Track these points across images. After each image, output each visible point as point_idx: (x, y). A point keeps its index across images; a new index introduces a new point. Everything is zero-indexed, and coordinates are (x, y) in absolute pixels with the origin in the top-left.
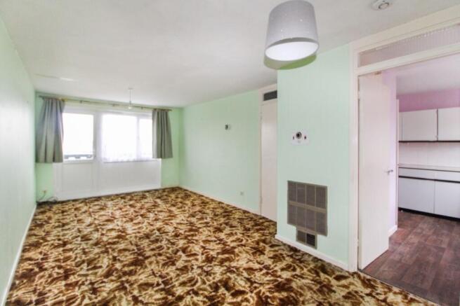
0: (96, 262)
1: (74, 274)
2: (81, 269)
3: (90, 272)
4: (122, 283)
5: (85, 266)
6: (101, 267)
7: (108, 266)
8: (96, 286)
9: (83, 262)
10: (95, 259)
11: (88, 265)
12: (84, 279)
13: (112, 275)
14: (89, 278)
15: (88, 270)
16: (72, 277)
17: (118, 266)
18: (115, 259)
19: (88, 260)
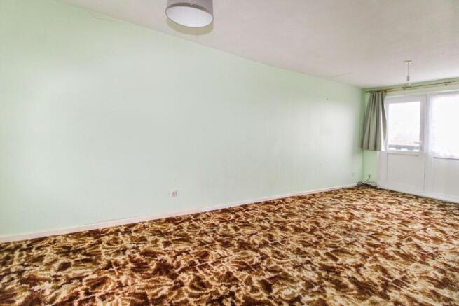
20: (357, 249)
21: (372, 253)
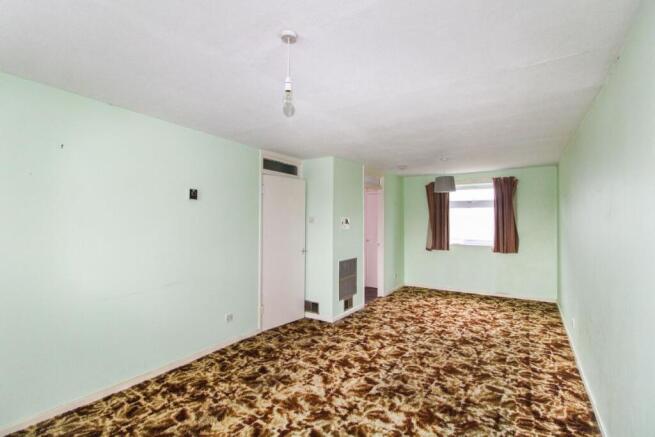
0: (489, 396)
1: (520, 396)
2: (509, 396)
3: (501, 388)
4: (479, 365)
5: (505, 398)
6: (488, 387)
7: (480, 384)
8: (502, 374)
9: (505, 404)
10: (489, 400)
11: (500, 398)
12: (510, 385)
13: (482, 375)
14: (505, 384)
15: (502, 392)
16: (523, 393)
17: (470, 378)
18: (466, 388)
19: (498, 405)
20: (385, 362)
21: (373, 360)
